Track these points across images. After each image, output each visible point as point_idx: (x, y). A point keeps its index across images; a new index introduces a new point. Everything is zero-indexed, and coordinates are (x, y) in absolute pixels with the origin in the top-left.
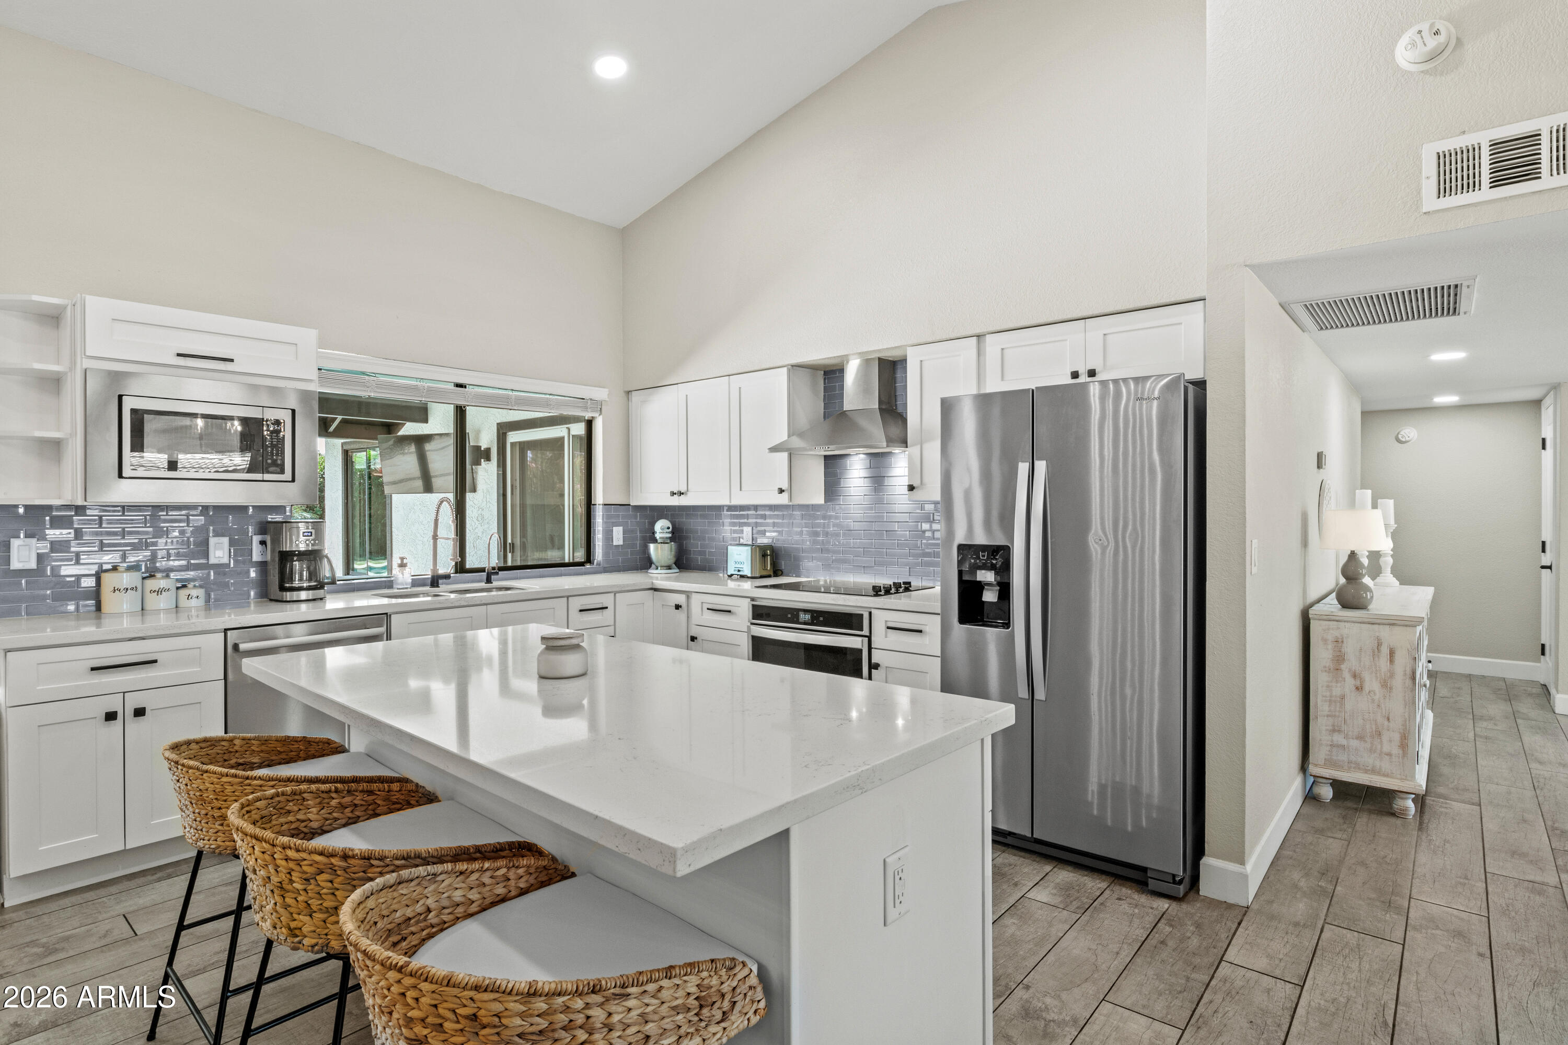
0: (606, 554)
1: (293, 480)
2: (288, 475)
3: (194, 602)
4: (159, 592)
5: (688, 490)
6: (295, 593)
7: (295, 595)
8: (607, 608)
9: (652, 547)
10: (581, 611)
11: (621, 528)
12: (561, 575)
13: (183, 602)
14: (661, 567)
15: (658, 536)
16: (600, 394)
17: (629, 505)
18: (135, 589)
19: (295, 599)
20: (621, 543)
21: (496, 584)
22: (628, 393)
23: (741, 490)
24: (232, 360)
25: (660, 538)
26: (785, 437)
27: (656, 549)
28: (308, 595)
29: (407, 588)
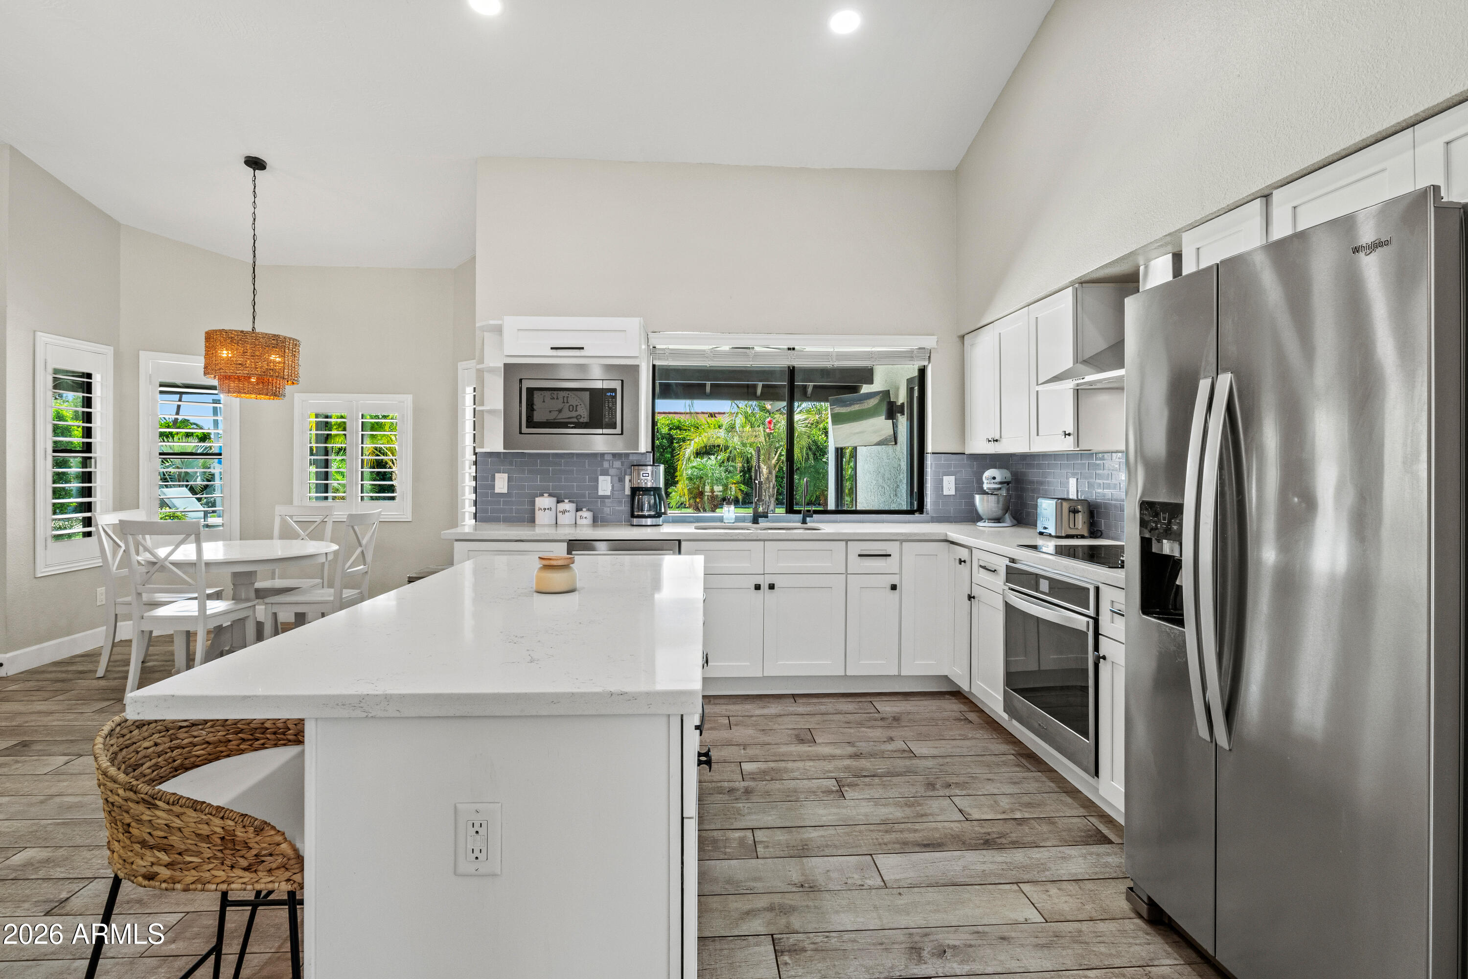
0: (935, 503)
1: (622, 434)
2: (618, 430)
3: (584, 522)
4: (564, 512)
5: (1001, 437)
6: (644, 519)
7: (643, 521)
8: (890, 555)
9: (978, 498)
10: (860, 555)
11: (953, 478)
12: (883, 522)
13: (579, 522)
14: (989, 519)
15: (986, 486)
16: (929, 342)
17: (964, 454)
18: (550, 509)
19: (644, 524)
20: (953, 492)
21: (809, 525)
22: (962, 337)
23: (1038, 435)
24: (583, 348)
25: (988, 488)
26: (1071, 365)
27: (982, 500)
28: (652, 521)
29: (730, 523)
